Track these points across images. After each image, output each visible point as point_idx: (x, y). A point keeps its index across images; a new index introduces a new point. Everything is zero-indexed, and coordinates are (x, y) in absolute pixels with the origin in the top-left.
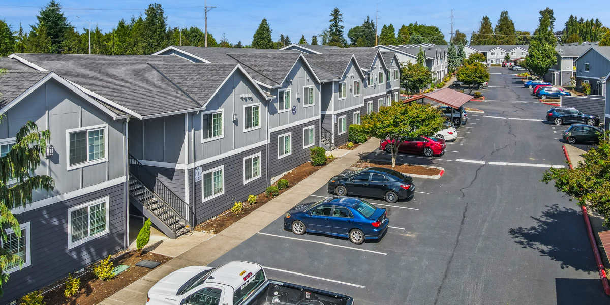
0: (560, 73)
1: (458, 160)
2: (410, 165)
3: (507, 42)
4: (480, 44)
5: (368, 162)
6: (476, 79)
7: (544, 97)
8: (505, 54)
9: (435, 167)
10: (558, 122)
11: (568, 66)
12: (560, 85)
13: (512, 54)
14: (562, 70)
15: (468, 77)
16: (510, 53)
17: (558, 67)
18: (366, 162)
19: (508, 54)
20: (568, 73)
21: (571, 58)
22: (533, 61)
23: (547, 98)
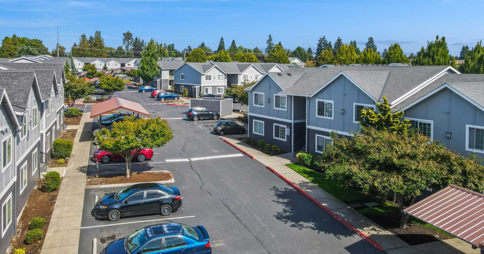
0: (161, 80)
1: (167, 161)
2: (138, 173)
3: (101, 55)
4: (81, 57)
5: (97, 176)
6: (116, 87)
7: (163, 99)
8: (103, 65)
9: (161, 171)
10: (196, 119)
11: (166, 76)
12: (161, 89)
13: (109, 64)
14: (162, 79)
15: (110, 85)
16: (107, 64)
17: (159, 76)
18: (96, 177)
19: (105, 65)
20: (166, 80)
21: (168, 70)
22: (144, 72)
23: (165, 100)
